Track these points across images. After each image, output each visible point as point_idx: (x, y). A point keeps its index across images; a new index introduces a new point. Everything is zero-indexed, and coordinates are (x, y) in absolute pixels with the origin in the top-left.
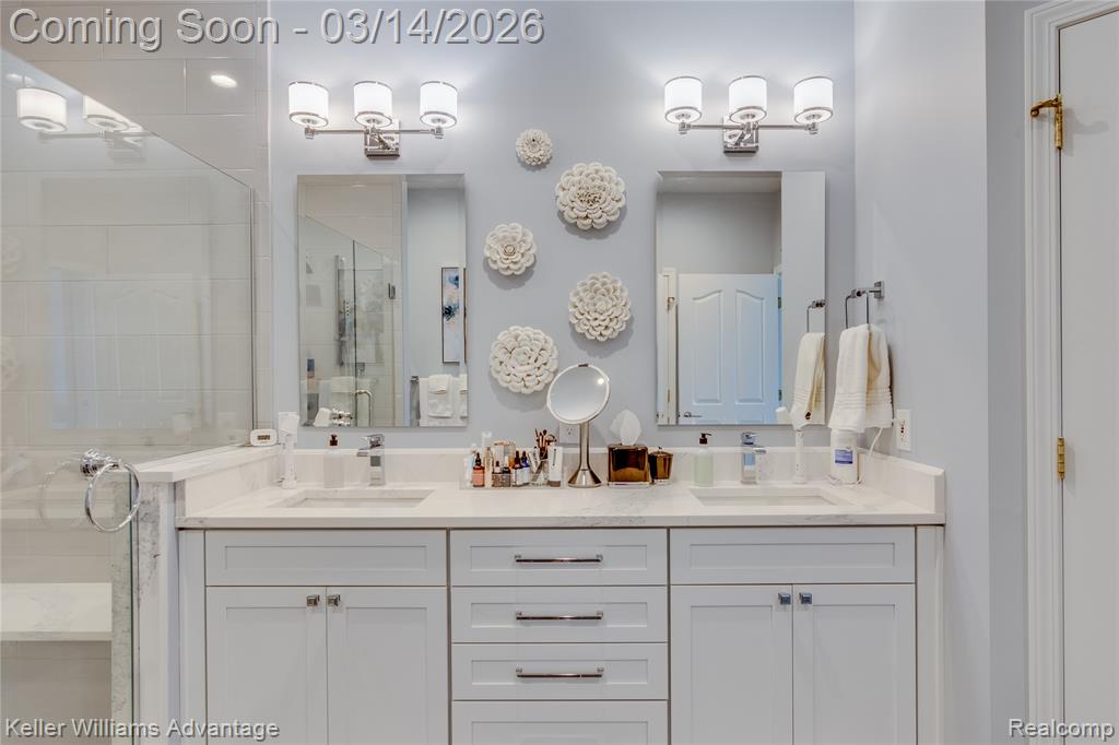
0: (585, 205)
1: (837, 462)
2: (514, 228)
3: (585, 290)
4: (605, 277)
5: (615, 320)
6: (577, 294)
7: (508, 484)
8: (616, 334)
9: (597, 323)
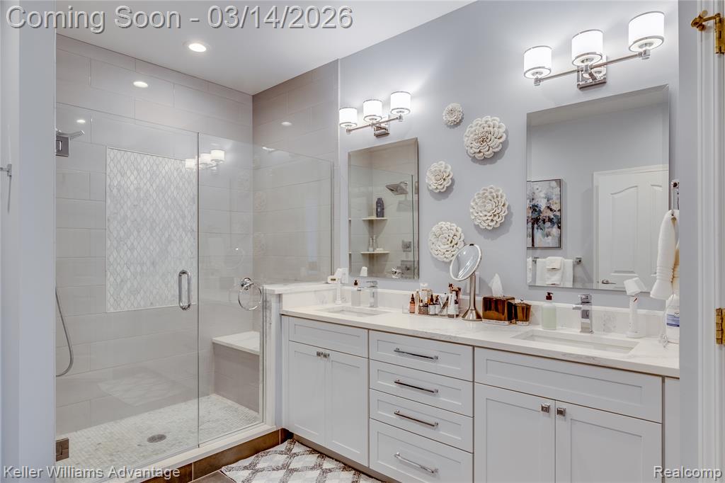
0: (479, 144)
1: (668, 324)
2: (441, 164)
3: (479, 198)
4: (492, 188)
5: (497, 215)
6: (474, 200)
7: (427, 313)
8: (498, 225)
9: (486, 218)
